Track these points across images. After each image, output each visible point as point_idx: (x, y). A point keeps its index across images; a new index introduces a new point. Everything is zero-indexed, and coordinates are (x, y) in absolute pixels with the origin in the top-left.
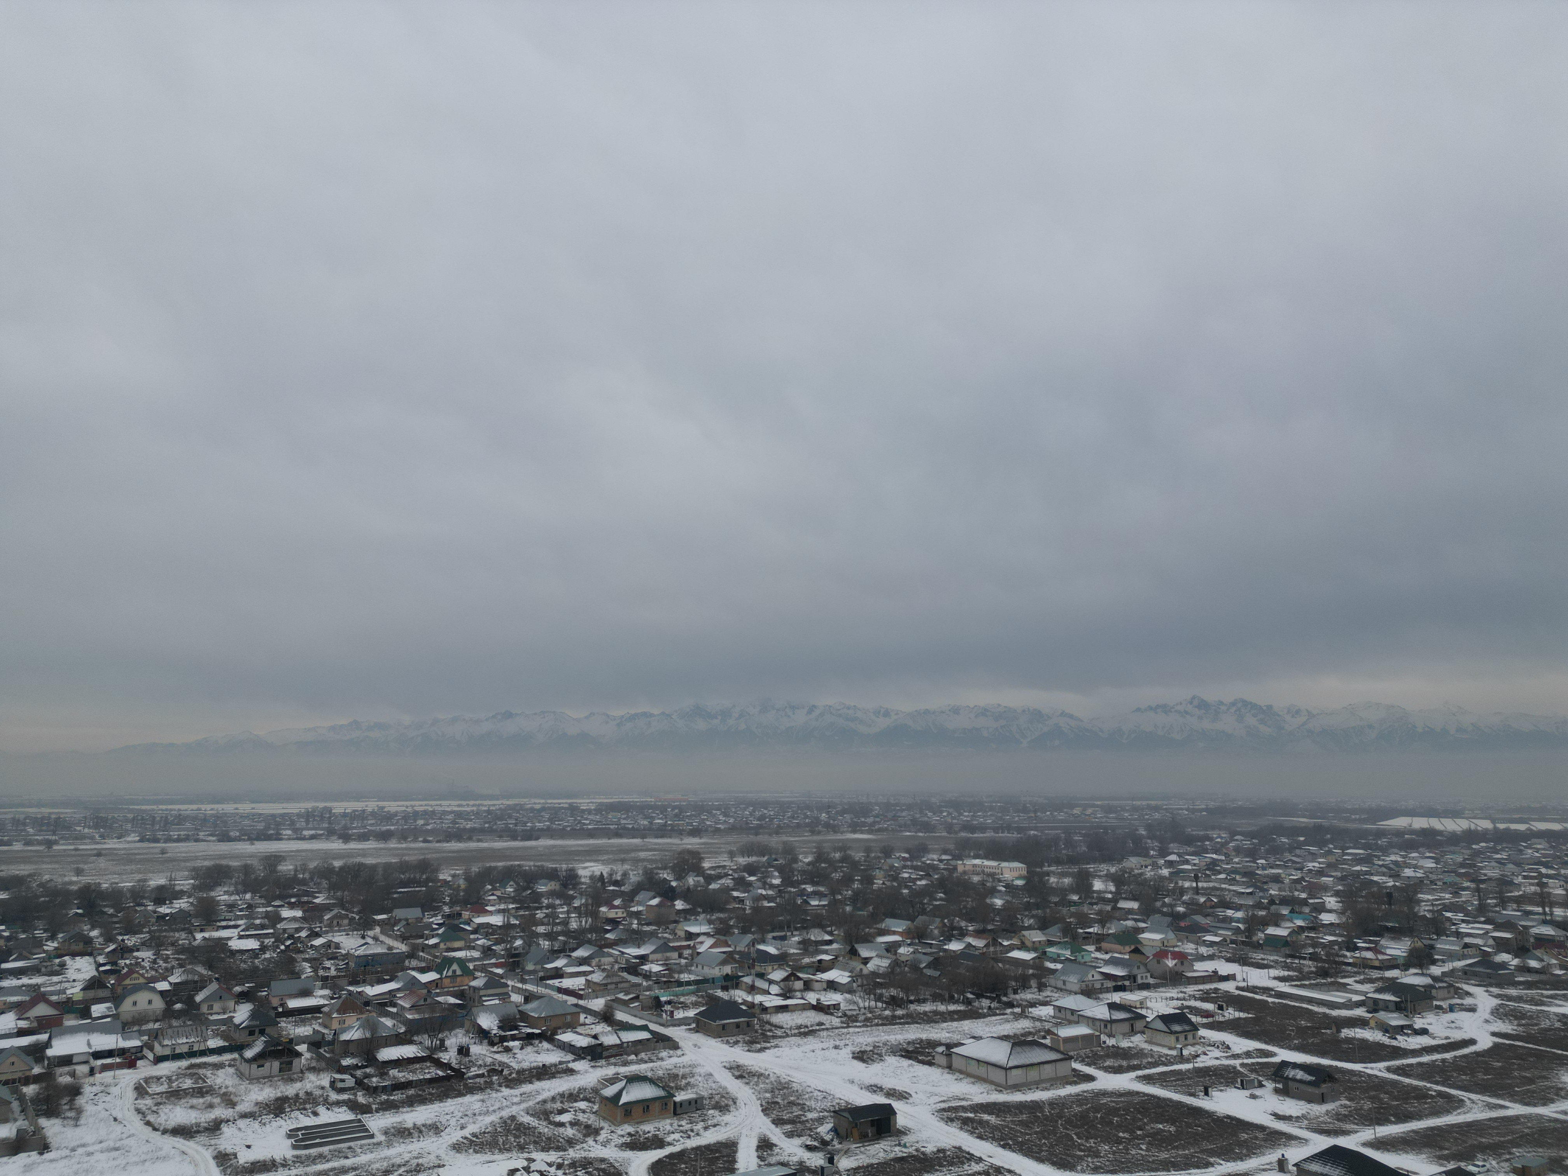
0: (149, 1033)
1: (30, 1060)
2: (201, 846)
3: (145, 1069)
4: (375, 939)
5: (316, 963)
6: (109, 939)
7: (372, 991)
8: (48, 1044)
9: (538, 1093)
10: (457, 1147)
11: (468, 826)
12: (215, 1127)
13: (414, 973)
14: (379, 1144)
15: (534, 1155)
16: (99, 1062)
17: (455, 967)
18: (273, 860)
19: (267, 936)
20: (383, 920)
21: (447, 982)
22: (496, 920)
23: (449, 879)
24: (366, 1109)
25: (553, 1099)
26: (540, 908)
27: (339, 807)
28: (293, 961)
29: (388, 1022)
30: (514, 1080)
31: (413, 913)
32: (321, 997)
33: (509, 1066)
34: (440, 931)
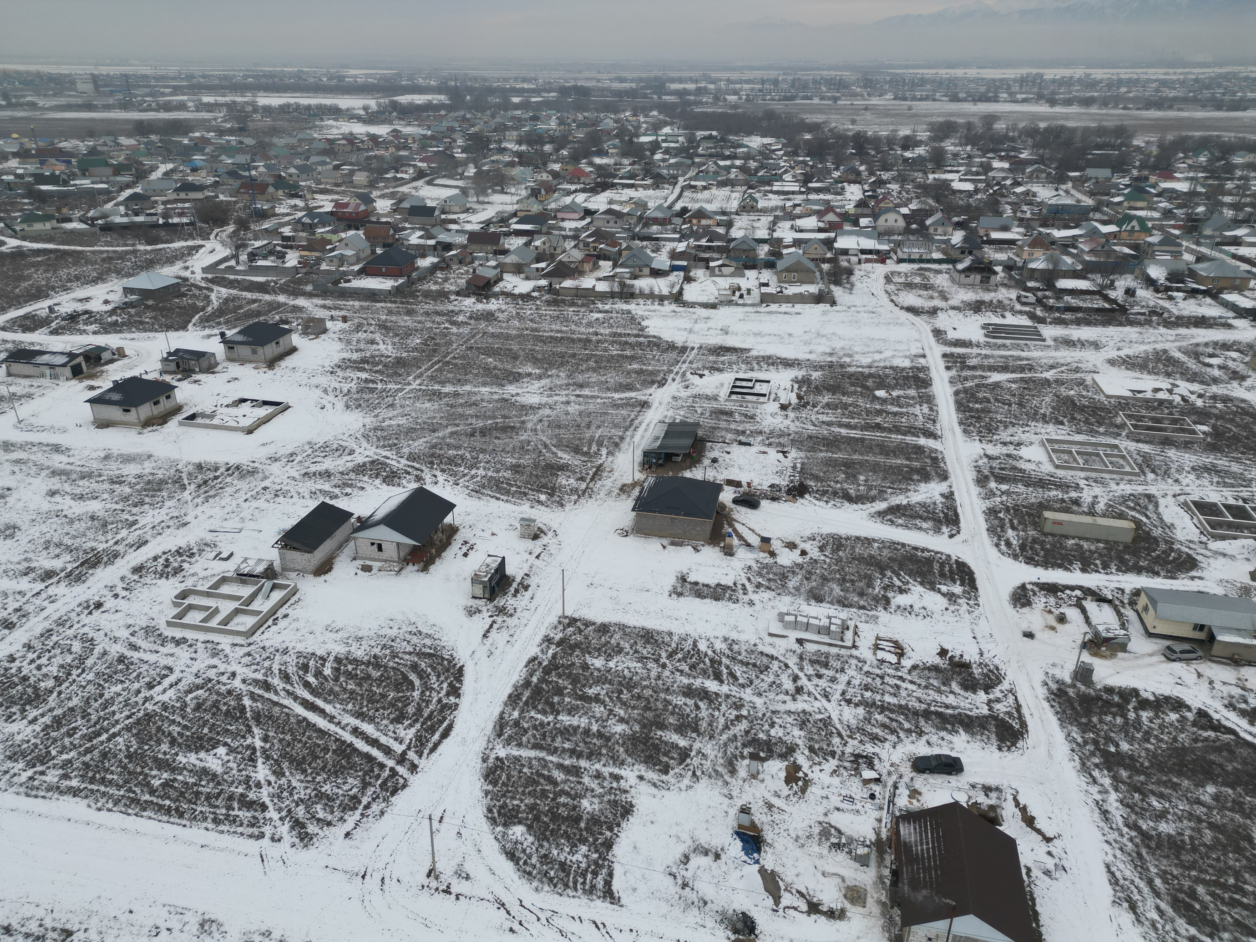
0: (894, 242)
1: (825, 248)
2: (937, 105)
3: (891, 266)
4: (1067, 192)
5: (1015, 207)
6: (872, 173)
7: (1058, 234)
8: (834, 240)
9: (1193, 337)
10: (1112, 362)
11: (1171, 95)
12: (933, 312)
13: (1096, 224)
14: (1049, 346)
15: (1178, 382)
16: (864, 256)
17: (1134, 223)
18: (990, 119)
19: (980, 181)
20: (1075, 177)
21: (1124, 235)
22: (1183, 187)
23: (1143, 145)
24: (1042, 321)
25: (1206, 345)
26: (1232, 179)
27: (1050, 74)
28: (997, 202)
29: (1069, 260)
30: (1172, 322)
31: (1103, 173)
32: (1017, 233)
33: (1169, 311)
34: (1126, 191)
